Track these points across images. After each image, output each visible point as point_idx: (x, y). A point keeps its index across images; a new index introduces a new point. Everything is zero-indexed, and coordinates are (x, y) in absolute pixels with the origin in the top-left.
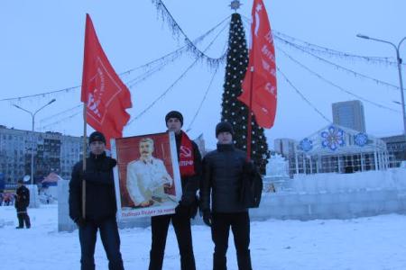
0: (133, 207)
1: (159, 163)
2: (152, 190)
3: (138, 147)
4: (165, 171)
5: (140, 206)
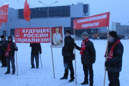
0: (54, 45)
1: (60, 34)
2: (58, 41)
3: (55, 30)
4: (61, 37)
5: (55, 45)
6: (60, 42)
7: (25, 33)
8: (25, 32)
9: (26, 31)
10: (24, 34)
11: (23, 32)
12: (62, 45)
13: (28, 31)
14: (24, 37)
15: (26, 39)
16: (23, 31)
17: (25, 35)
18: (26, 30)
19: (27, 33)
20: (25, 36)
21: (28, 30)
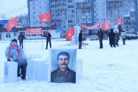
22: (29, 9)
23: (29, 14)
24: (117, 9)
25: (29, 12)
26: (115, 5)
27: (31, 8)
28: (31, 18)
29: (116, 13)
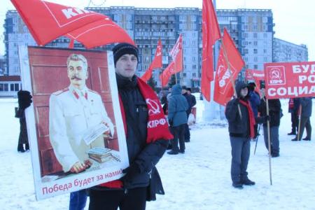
5: (71, 172)
6: (101, 149)
7: (302, 74)
8: (300, 71)
9: (302, 69)
10: (300, 77)
11: (295, 71)
12: (118, 160)
13: (310, 68)
14: (301, 82)
15: (306, 88)
16: (295, 69)
17: (301, 79)
18: (303, 66)
19: (308, 74)
20: (303, 82)
21: (308, 66)
22: (7, 45)
23: (7, 55)
24: (150, 50)
25: (7, 52)
26: (147, 46)
27: (11, 44)
28: (11, 61)
29: (147, 59)
